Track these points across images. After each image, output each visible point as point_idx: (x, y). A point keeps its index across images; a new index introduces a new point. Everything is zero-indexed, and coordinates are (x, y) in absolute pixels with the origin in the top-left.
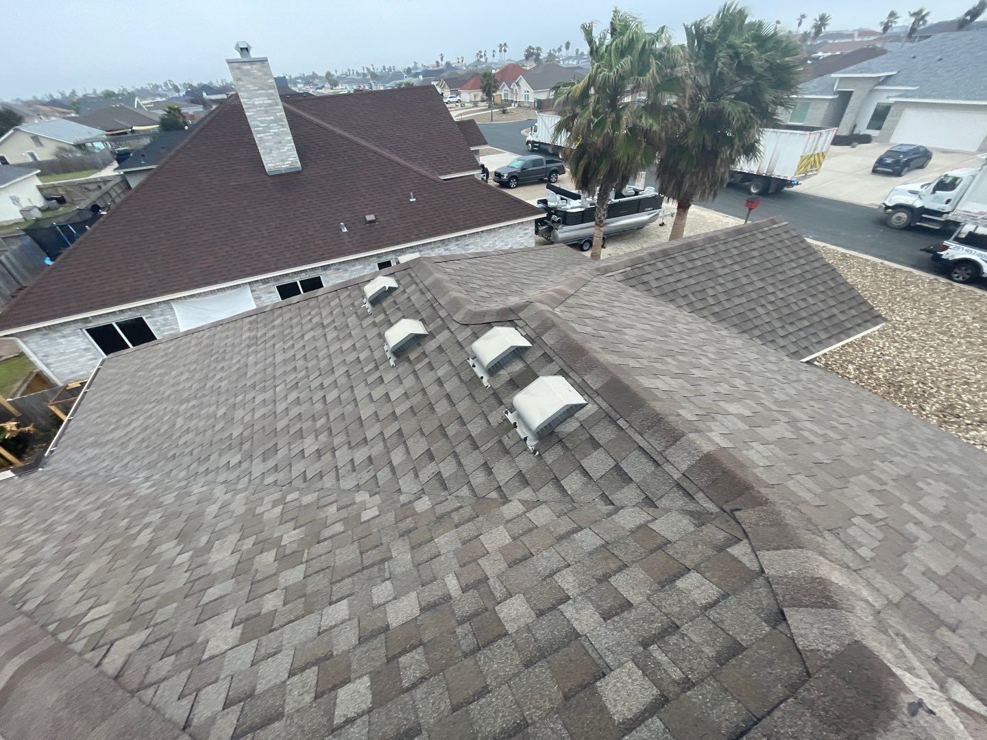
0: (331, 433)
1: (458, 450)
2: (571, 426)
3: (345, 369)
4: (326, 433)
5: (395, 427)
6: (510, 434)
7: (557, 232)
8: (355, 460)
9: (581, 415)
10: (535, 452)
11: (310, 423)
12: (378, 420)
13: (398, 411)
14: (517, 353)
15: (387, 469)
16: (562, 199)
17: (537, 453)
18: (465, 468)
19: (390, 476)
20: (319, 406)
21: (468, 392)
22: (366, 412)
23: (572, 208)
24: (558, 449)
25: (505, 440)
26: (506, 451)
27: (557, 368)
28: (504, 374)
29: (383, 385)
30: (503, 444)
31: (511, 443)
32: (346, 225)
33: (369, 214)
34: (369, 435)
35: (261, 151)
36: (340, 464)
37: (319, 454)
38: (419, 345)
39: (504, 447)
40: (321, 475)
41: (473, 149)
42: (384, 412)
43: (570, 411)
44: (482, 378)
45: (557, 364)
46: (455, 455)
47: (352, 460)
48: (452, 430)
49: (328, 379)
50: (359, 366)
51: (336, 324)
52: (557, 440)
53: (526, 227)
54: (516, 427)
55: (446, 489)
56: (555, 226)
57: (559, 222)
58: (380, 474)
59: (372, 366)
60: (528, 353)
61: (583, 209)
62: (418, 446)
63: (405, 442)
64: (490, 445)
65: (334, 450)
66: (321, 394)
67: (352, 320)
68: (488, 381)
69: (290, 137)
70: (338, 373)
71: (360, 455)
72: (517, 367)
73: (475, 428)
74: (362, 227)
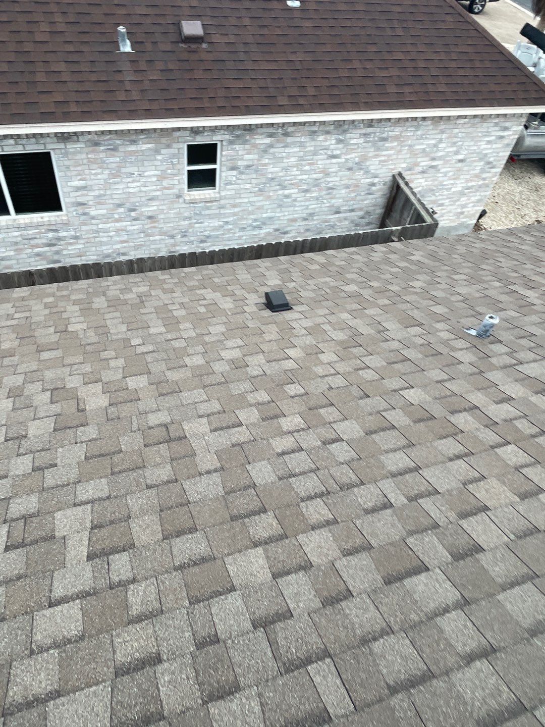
32: (130, 34)
33: (191, 17)
74: (169, 47)
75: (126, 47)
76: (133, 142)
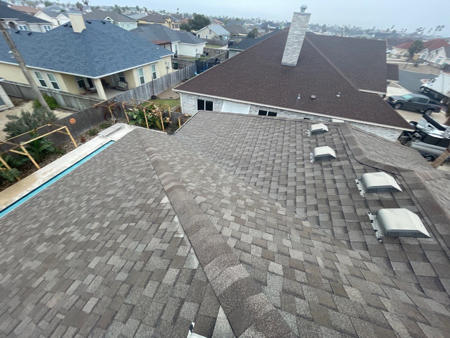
0: (272, 174)
1: (332, 213)
2: (413, 242)
3: (288, 154)
4: (270, 173)
5: (303, 187)
6: (367, 223)
7: (413, 143)
8: (279, 190)
9: (422, 240)
10: (379, 239)
11: (264, 166)
12: (296, 181)
13: (307, 182)
14: (390, 190)
15: (292, 201)
16: (429, 126)
17: (381, 241)
18: (333, 223)
19: (293, 204)
20: (270, 162)
21: (349, 193)
22: (291, 174)
23: (433, 134)
24: (397, 247)
25: (363, 224)
26: (361, 229)
27: (416, 210)
28: (376, 196)
29: (303, 168)
30: (360, 225)
31: (366, 227)
32: (300, 96)
33: (314, 95)
34: (289, 184)
35: (284, 54)
36: (271, 188)
37: (264, 179)
38: (329, 160)
39: (361, 227)
40: (262, 187)
41: (388, 81)
42: (300, 179)
43: (417, 234)
44: (360, 191)
45: (417, 208)
46: (330, 215)
47: (278, 189)
48: (332, 204)
49: (279, 154)
50: (295, 156)
51: (290, 135)
52: (398, 242)
53: (395, 132)
54: (372, 222)
55: (319, 225)
56: (414, 139)
57: (418, 138)
58: (288, 201)
59: (301, 158)
60: (397, 193)
61: (441, 138)
62: (312, 201)
63: (305, 196)
64: (352, 221)
65: (271, 181)
66: (273, 158)
67: (299, 136)
68: (364, 194)
69: (299, 51)
70: (283, 154)
71: (282, 189)
72: (387, 197)
73: (346, 210)
74: (307, 99)
75: (299, 98)
76: (293, 114)
